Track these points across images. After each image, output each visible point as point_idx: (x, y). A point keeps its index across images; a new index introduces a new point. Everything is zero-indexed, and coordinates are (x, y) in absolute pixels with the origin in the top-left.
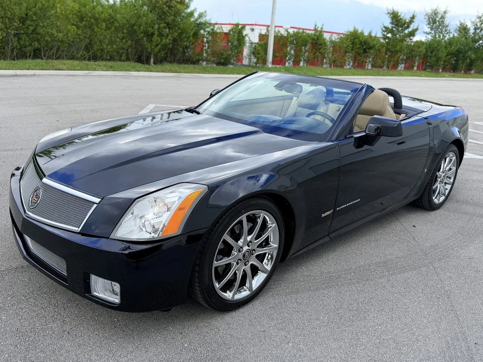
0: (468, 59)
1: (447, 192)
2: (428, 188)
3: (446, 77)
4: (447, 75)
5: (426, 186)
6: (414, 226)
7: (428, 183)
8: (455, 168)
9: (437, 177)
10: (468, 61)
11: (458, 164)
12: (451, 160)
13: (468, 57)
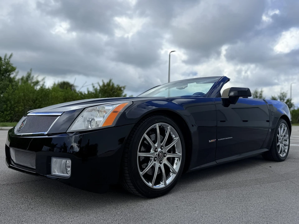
1: (286, 151)
2: (274, 144)
5: (272, 143)
6: (270, 167)
7: (273, 141)
8: (288, 135)
9: (278, 138)
11: (289, 133)
12: (284, 130)
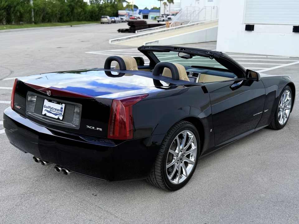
0: (18, 12)
3: (5, 29)
4: (5, 28)
10: (18, 14)
13: (18, 11)
